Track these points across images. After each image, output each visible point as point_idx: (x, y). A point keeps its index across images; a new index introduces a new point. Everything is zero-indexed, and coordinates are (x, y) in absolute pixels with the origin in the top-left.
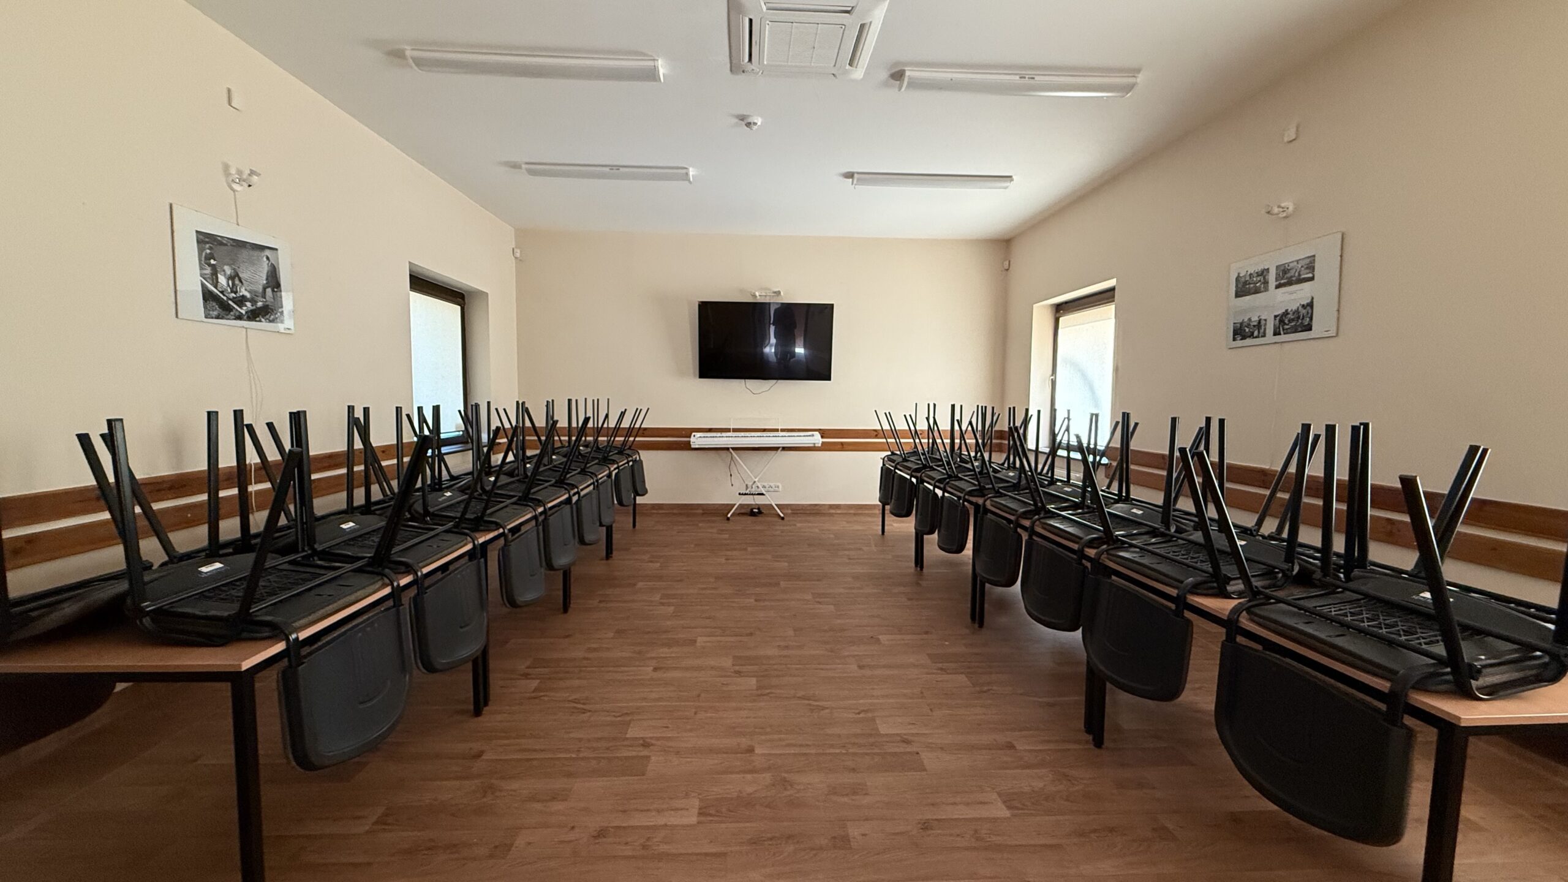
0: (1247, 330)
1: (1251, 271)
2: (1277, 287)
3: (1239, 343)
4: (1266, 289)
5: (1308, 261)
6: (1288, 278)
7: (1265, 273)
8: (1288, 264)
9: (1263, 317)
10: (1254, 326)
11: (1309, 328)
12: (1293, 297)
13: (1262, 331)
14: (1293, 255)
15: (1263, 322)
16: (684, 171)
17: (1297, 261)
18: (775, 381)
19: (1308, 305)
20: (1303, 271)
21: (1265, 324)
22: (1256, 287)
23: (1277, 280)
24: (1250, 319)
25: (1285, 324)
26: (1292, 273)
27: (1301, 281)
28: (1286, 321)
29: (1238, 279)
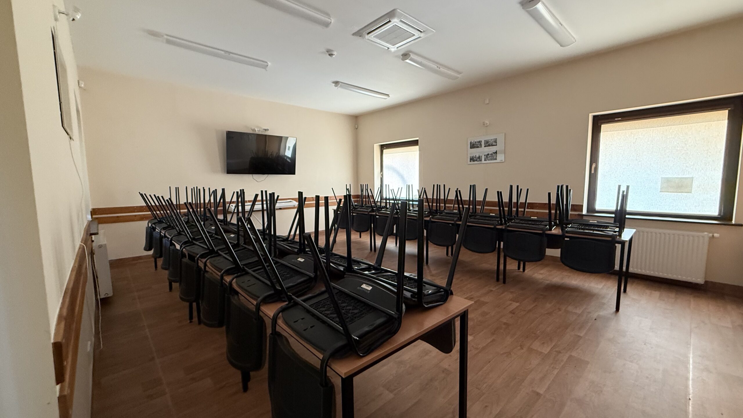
0: (475, 159)
1: (476, 141)
2: (485, 146)
3: (472, 163)
4: (481, 147)
5: (494, 140)
6: (488, 144)
7: (480, 142)
8: (488, 140)
9: (480, 155)
10: (477, 158)
11: (496, 159)
12: (490, 150)
13: (480, 159)
14: (490, 138)
15: (480, 157)
16: (266, 64)
17: (491, 140)
18: (267, 175)
19: (495, 152)
20: (493, 143)
21: (481, 157)
22: (477, 146)
23: (484, 144)
24: (476, 156)
25: (488, 158)
26: (489, 143)
27: (493, 145)
28: (488, 157)
29: (471, 143)
